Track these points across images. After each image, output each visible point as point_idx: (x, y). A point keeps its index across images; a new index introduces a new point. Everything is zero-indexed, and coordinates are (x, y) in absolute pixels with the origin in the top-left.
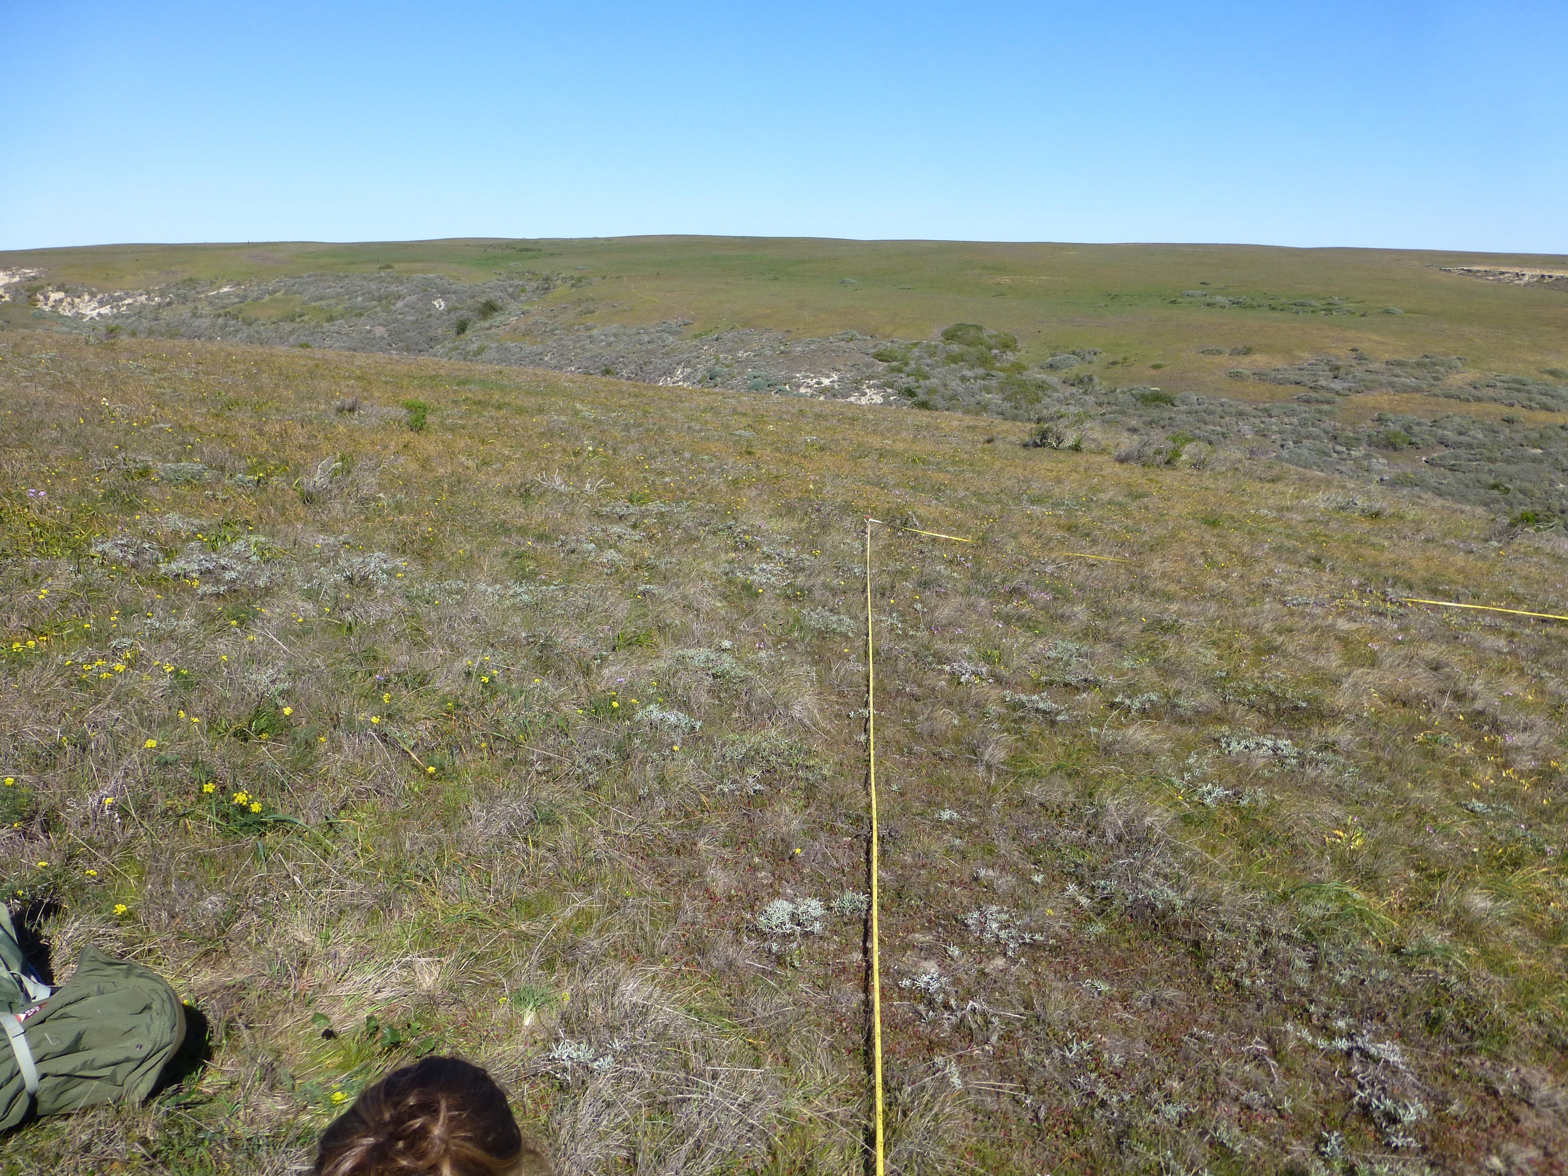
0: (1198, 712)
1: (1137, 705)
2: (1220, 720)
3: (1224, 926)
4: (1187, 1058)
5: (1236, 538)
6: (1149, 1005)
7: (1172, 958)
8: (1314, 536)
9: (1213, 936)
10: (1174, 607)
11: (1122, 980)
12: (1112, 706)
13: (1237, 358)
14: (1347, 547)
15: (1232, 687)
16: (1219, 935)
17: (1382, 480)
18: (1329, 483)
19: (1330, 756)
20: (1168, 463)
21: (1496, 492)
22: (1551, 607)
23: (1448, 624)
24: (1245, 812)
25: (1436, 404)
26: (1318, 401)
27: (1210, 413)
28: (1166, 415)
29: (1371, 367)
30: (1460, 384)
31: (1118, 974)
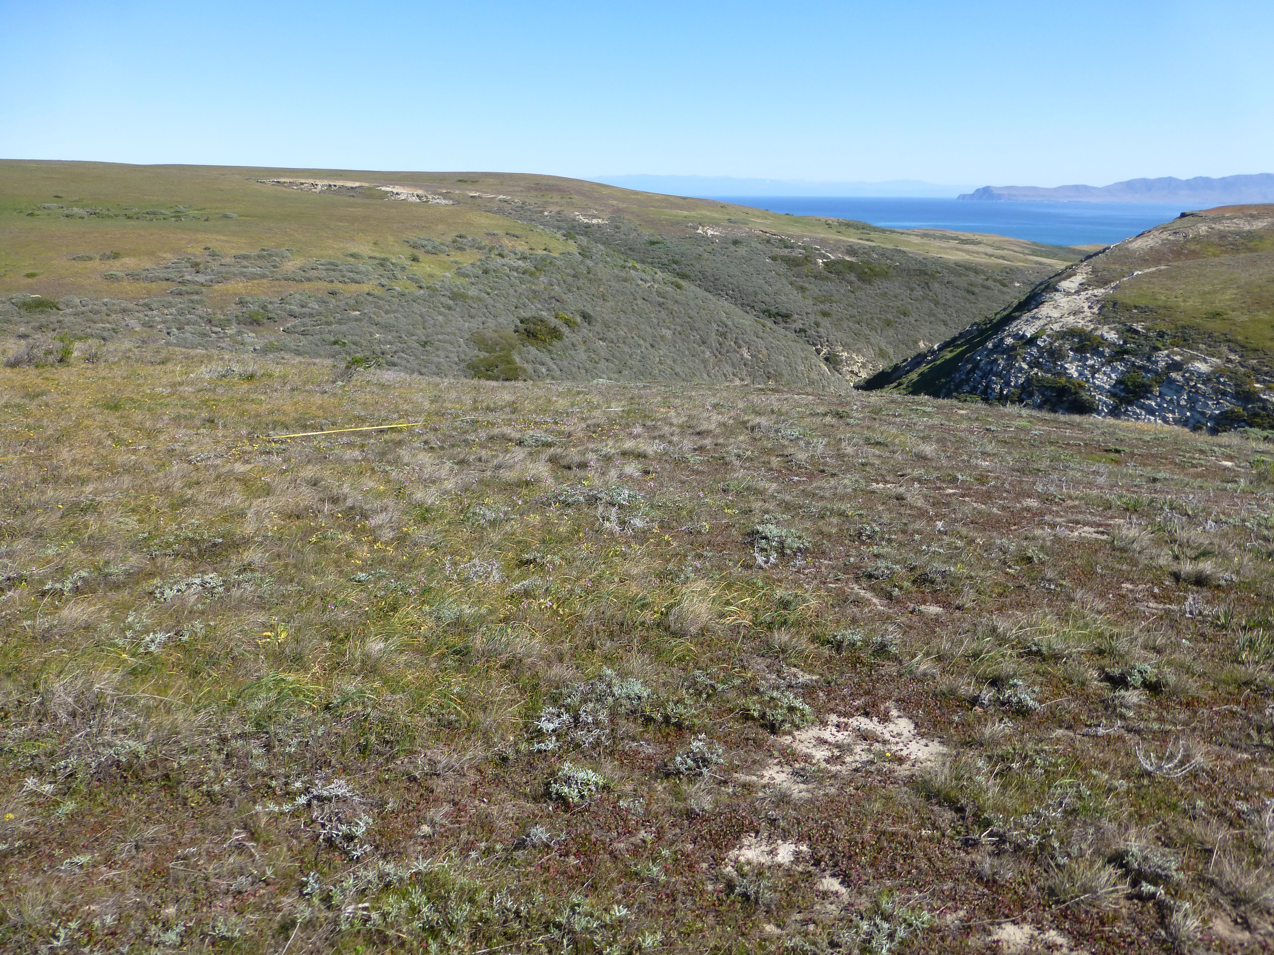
0: (130, 574)
1: (68, 585)
2: (152, 575)
3: (186, 750)
4: (177, 881)
5: (137, 416)
6: (134, 852)
7: (147, 798)
8: (205, 402)
9: (179, 763)
10: (89, 488)
11: (102, 844)
12: (43, 594)
13: (107, 262)
14: (233, 406)
15: (155, 544)
16: (184, 760)
17: (255, 349)
18: (210, 358)
19: (249, 574)
20: (61, 361)
21: (337, 346)
22: (384, 420)
23: (319, 449)
24: (187, 645)
25: (280, 286)
26: (188, 293)
27: (97, 312)
28: (53, 318)
29: (224, 261)
30: (293, 269)
31: (97, 840)
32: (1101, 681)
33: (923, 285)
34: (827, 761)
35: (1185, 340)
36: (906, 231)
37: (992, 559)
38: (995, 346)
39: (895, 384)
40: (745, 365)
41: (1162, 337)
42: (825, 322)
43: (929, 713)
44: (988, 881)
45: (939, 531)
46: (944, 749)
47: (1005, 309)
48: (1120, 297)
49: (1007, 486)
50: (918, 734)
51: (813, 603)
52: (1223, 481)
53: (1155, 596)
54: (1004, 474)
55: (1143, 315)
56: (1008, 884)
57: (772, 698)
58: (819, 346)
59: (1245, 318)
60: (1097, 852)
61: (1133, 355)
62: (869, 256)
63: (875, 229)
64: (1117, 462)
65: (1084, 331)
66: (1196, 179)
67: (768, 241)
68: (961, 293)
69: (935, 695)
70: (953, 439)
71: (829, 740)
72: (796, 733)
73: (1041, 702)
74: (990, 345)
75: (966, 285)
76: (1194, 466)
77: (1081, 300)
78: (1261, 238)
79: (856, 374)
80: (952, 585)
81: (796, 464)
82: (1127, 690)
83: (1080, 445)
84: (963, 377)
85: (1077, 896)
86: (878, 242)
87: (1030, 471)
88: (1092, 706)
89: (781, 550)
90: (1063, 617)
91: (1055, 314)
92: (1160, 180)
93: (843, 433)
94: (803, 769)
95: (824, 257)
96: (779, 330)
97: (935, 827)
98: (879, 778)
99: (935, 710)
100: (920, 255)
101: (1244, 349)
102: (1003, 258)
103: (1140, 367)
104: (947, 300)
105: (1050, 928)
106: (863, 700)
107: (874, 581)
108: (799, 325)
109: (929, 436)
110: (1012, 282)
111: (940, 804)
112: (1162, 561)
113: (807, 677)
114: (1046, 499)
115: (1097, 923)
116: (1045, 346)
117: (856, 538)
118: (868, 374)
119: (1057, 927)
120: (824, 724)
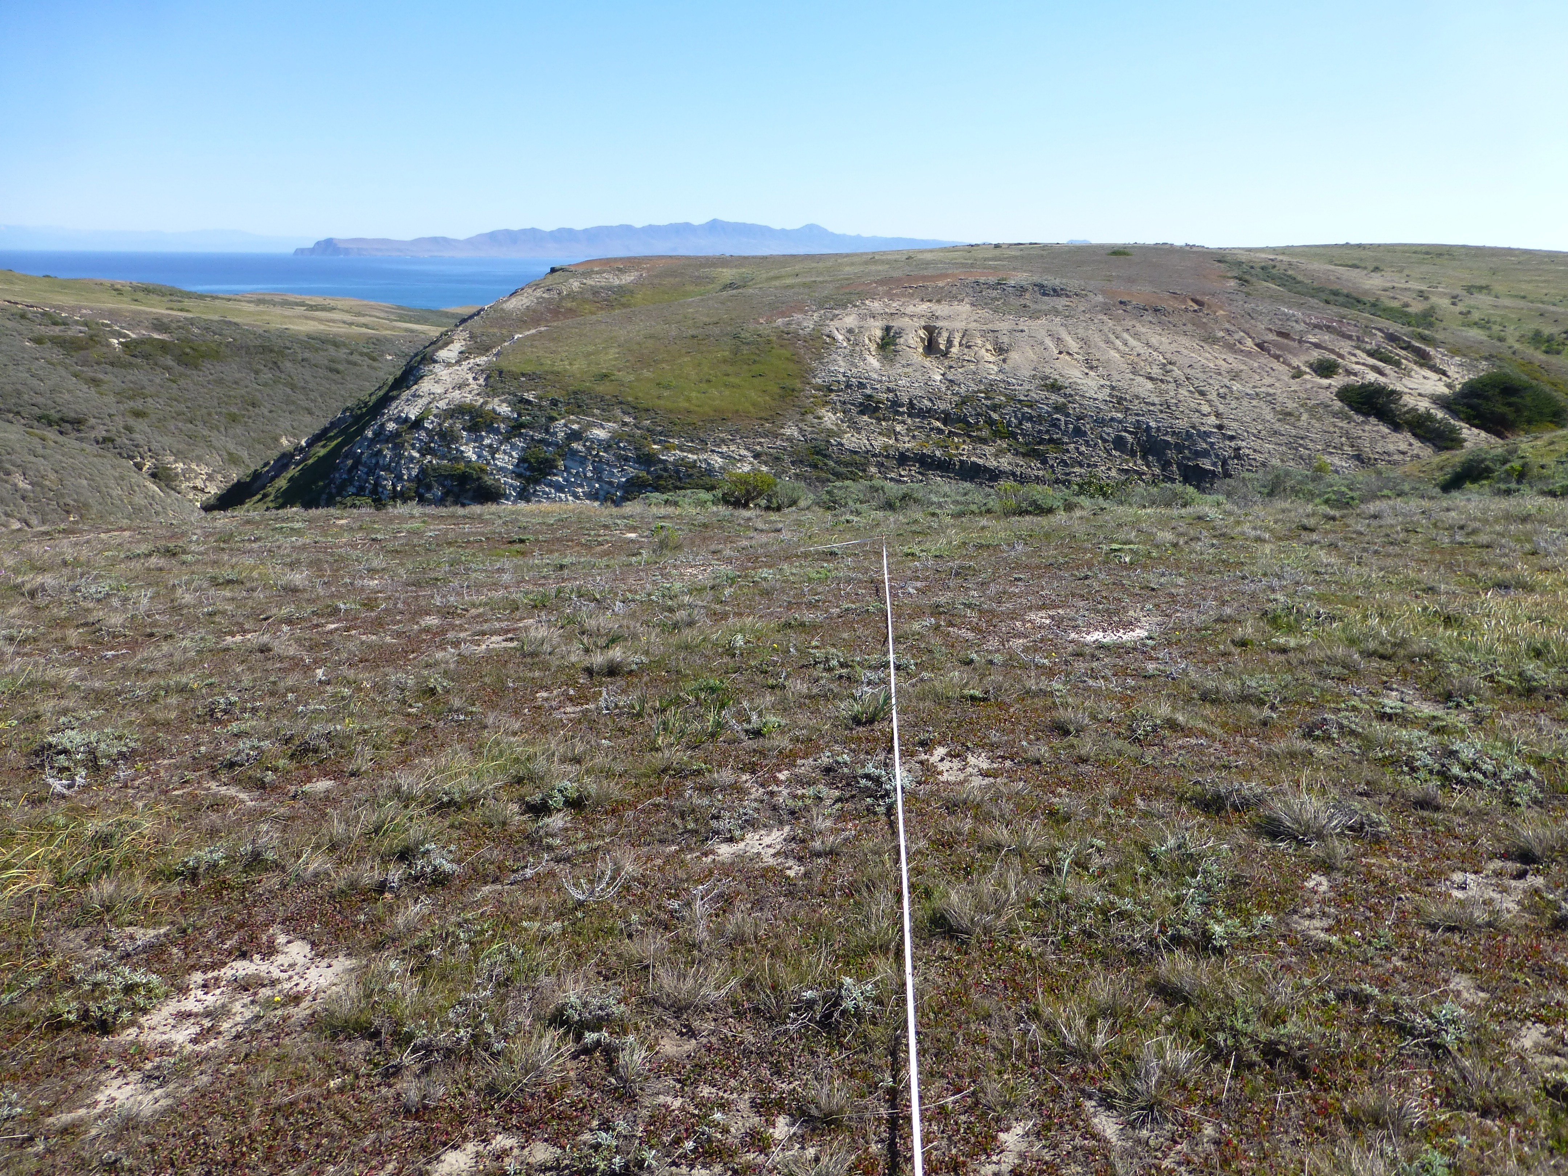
32: (522, 814)
33: (271, 365)
34: (194, 1041)
35: (579, 407)
36: (234, 297)
37: (388, 702)
38: (377, 434)
39: (259, 496)
40: (23, 498)
41: (556, 405)
42: (140, 425)
43: (327, 924)
44: (417, 1110)
45: (320, 682)
46: (350, 963)
47: (380, 388)
48: (504, 364)
49: (400, 605)
50: (317, 955)
51: (148, 826)
52: (628, 556)
53: (570, 699)
54: (397, 591)
55: (532, 383)
56: (441, 1104)
57: (96, 985)
58: (139, 459)
59: (632, 377)
60: (537, 1018)
61: (531, 428)
62: (188, 331)
63: (189, 295)
64: (523, 554)
65: (474, 407)
66: (561, 231)
67: (23, 316)
68: (321, 372)
69: (332, 897)
70: (329, 558)
71: (195, 1010)
72: (142, 1020)
73: (459, 862)
74: (370, 434)
75: (326, 362)
76: (600, 544)
77: (463, 371)
78: (632, 292)
79: (202, 490)
80: (342, 747)
81: (109, 633)
82: (550, 816)
83: (481, 541)
84: (345, 476)
85: (520, 1082)
86: (196, 311)
87: (427, 582)
88: (516, 847)
89: (93, 763)
90: (476, 752)
91: (438, 389)
92: (524, 232)
93: (177, 576)
94: (157, 1068)
95: (119, 335)
96: (70, 442)
97: (346, 1071)
98: (270, 1034)
99: (334, 916)
100: (260, 327)
101: (635, 410)
102: (366, 326)
103: (540, 441)
104: (306, 382)
105: (496, 1133)
106: (236, 937)
107: (238, 770)
108: (101, 433)
109: (298, 561)
110: (382, 355)
111: (349, 1038)
112: (573, 658)
113: (152, 933)
114: (447, 612)
115: (545, 1103)
116: (434, 428)
117: (208, 718)
118: (218, 488)
119: (504, 1128)
120: (184, 990)
